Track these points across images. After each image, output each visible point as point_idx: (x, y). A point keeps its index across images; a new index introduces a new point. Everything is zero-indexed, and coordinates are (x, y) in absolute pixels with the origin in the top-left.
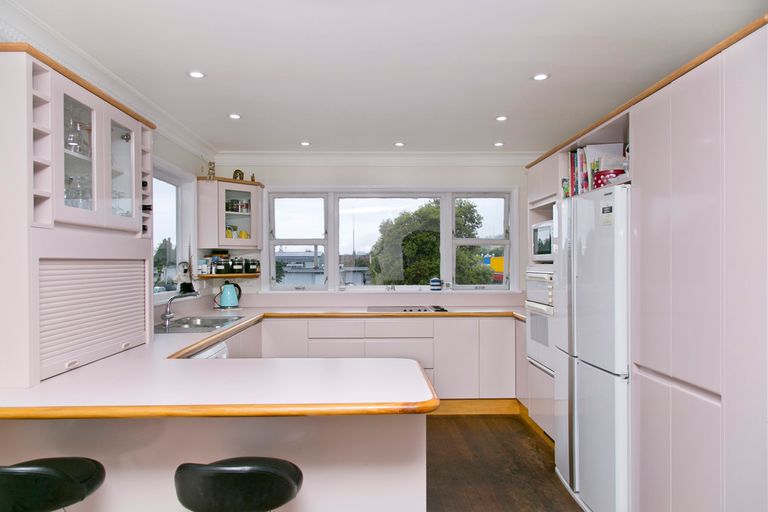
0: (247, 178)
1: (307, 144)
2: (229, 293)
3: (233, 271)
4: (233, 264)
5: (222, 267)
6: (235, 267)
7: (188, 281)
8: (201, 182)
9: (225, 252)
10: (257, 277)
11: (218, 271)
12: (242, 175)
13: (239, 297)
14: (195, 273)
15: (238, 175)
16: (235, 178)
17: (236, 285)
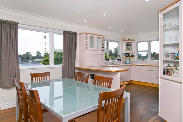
0: (131, 40)
1: (141, 32)
2: (128, 61)
3: (128, 57)
4: (128, 55)
5: (126, 56)
6: (129, 56)
7: (120, 58)
8: (122, 41)
9: (128, 53)
10: (134, 58)
11: (125, 57)
12: (130, 39)
13: (130, 62)
14: (121, 57)
15: (129, 39)
16: (128, 40)
17: (129, 59)
